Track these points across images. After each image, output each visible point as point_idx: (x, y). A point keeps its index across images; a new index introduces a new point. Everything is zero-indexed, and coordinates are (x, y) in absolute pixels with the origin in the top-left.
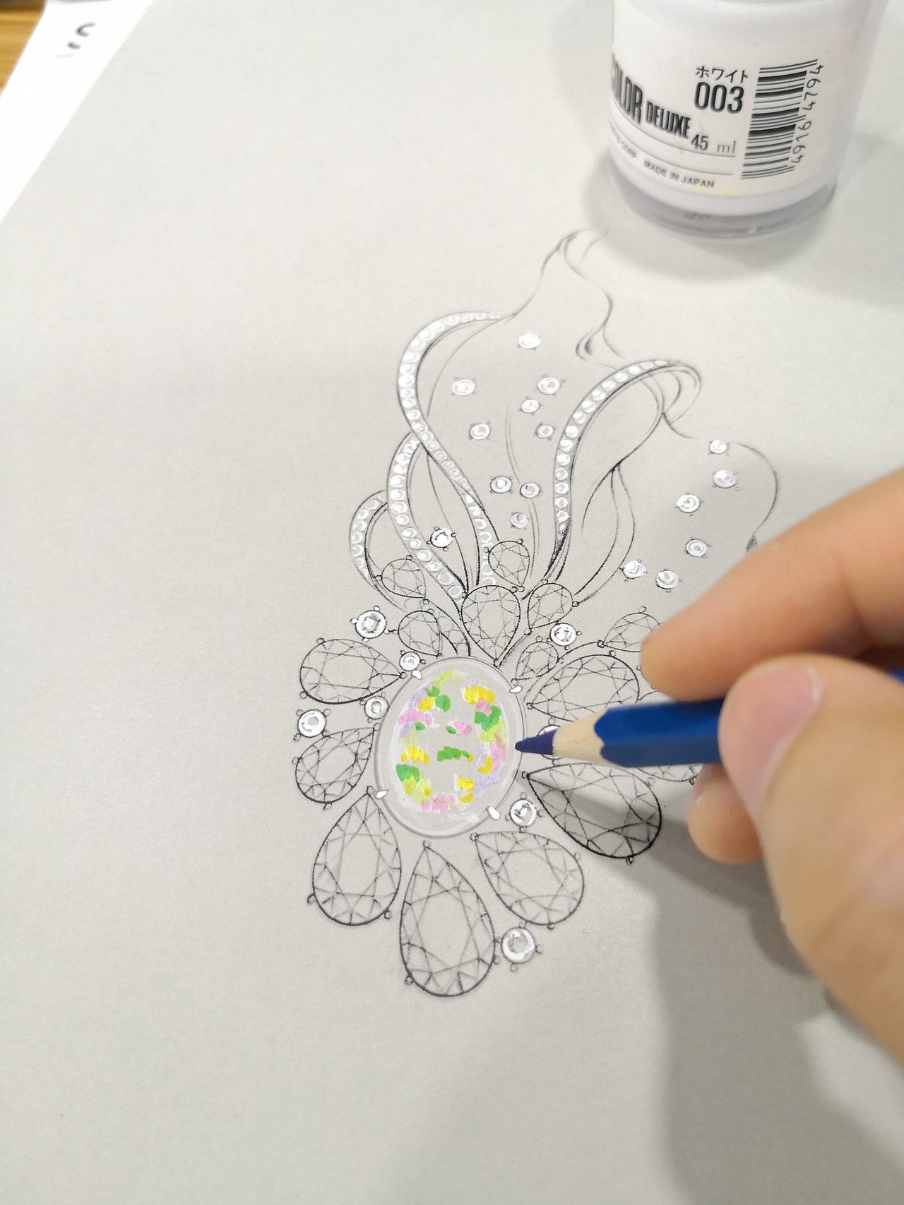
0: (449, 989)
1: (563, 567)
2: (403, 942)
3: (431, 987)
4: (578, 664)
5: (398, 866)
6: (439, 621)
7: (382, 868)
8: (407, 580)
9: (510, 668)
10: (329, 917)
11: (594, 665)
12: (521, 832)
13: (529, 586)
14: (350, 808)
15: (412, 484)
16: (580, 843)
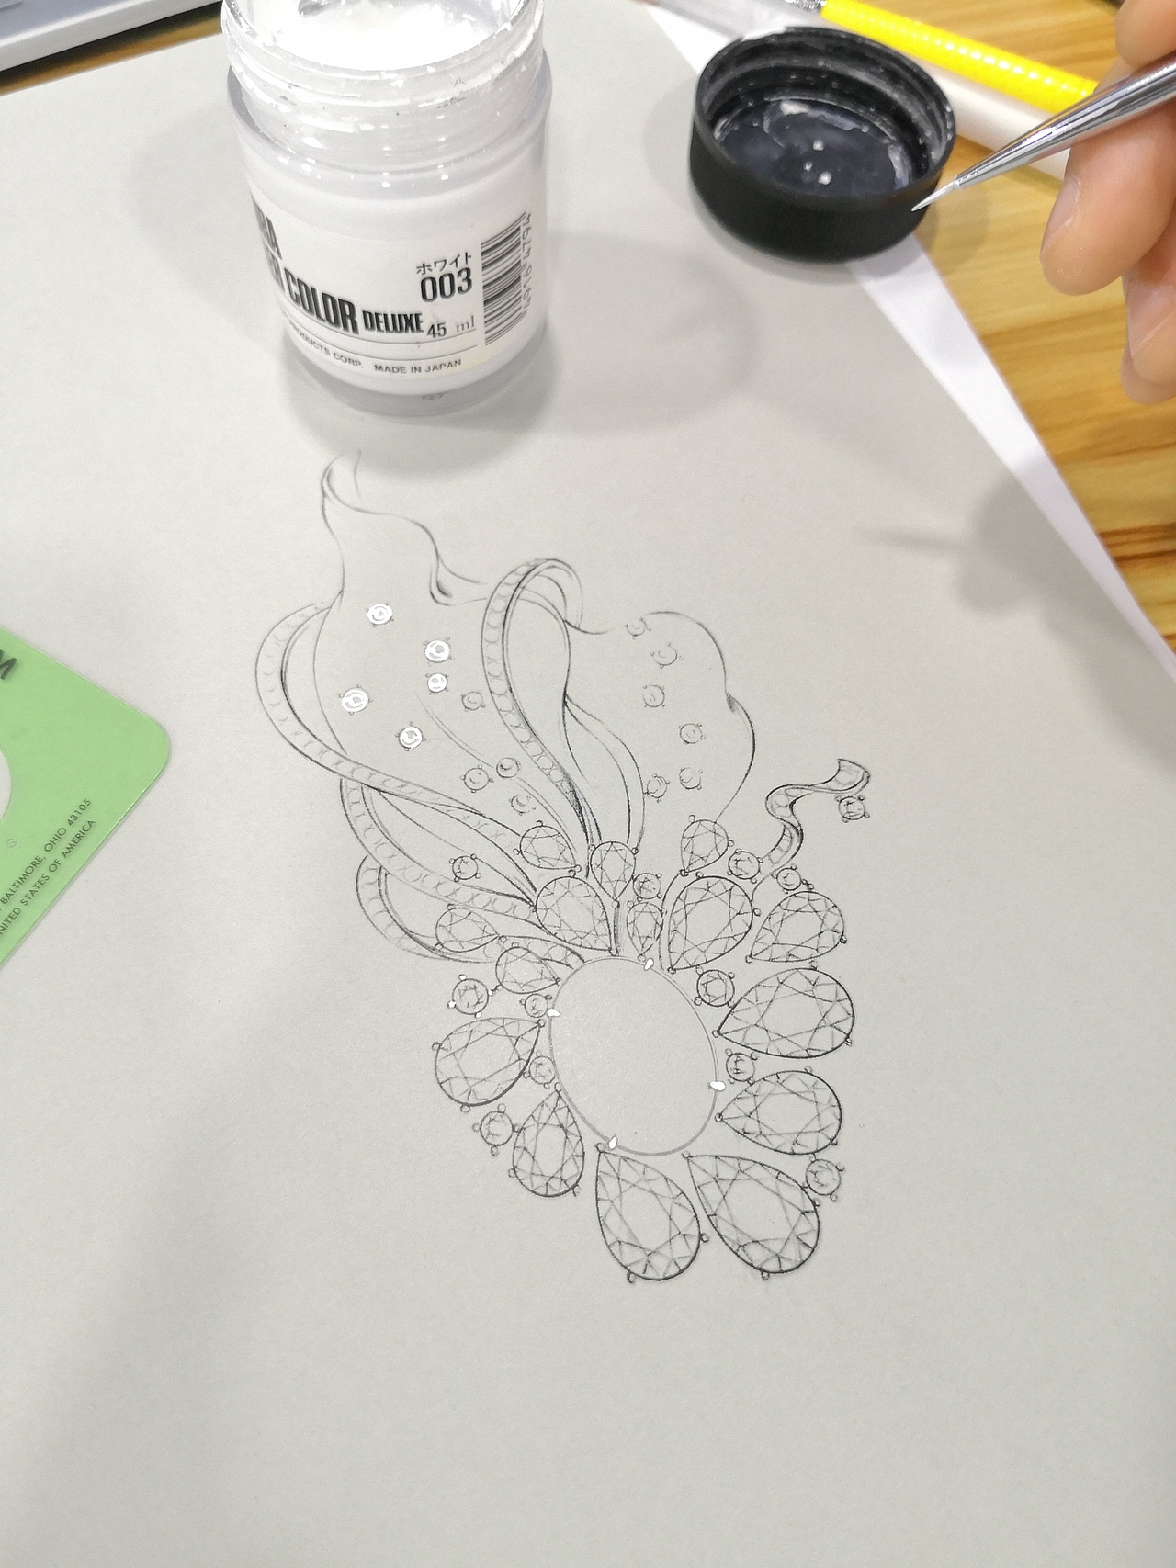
0: (801, 1257)
1: (596, 824)
2: (734, 1250)
3: (786, 1266)
4: (680, 904)
5: (680, 1192)
6: (530, 948)
7: (667, 1204)
8: (468, 931)
9: (628, 950)
10: (660, 1280)
11: (694, 896)
12: (751, 1085)
13: (583, 862)
14: (597, 1176)
15: (390, 831)
16: (802, 1058)
